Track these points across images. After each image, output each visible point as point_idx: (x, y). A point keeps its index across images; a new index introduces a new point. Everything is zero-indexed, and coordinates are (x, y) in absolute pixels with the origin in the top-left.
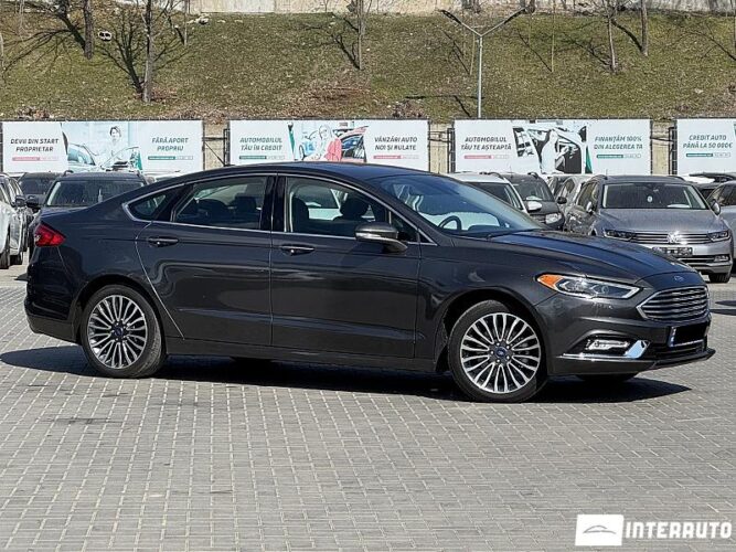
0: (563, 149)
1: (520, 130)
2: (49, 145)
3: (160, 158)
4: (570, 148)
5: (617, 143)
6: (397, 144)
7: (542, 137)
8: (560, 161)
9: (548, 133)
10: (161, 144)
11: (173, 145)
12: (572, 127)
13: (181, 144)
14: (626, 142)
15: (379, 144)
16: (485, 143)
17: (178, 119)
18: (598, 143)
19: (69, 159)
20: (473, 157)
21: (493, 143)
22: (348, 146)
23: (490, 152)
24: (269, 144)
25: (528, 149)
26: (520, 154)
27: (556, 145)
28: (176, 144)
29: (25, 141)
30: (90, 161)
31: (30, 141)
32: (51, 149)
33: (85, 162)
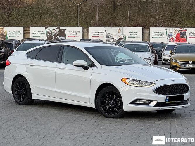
2: (102, 33)
3: (131, 37)
10: (131, 34)
13: (137, 34)
15: (190, 34)
19: (107, 37)
22: (181, 35)
24: (160, 34)
28: (135, 33)
29: (95, 32)
30: (112, 38)
31: (97, 32)
32: (102, 34)
33: (111, 38)
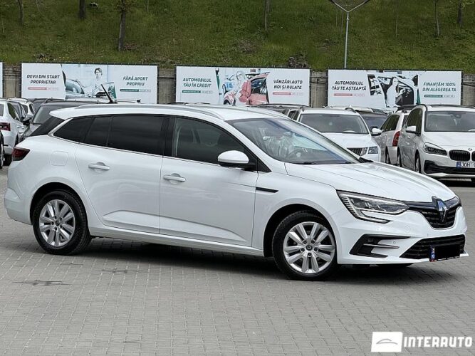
0: (401, 91)
1: (373, 77)
2: (53, 80)
3: (128, 90)
4: (407, 90)
5: (438, 87)
6: (290, 85)
7: (388, 82)
8: (399, 99)
9: (392, 79)
10: (129, 81)
11: (137, 81)
12: (408, 75)
13: (143, 81)
14: (445, 87)
15: (277, 84)
16: (349, 86)
17: (141, 64)
18: (426, 87)
19: (66, 89)
20: (340, 95)
21: (354, 86)
22: (255, 86)
23: (352, 91)
24: (202, 83)
25: (378, 89)
26: (372, 93)
27: (397, 87)
28: (139, 81)
29: (36, 76)
30: (80, 91)
31: (40, 77)
32: (54, 82)
33: (78, 92)
